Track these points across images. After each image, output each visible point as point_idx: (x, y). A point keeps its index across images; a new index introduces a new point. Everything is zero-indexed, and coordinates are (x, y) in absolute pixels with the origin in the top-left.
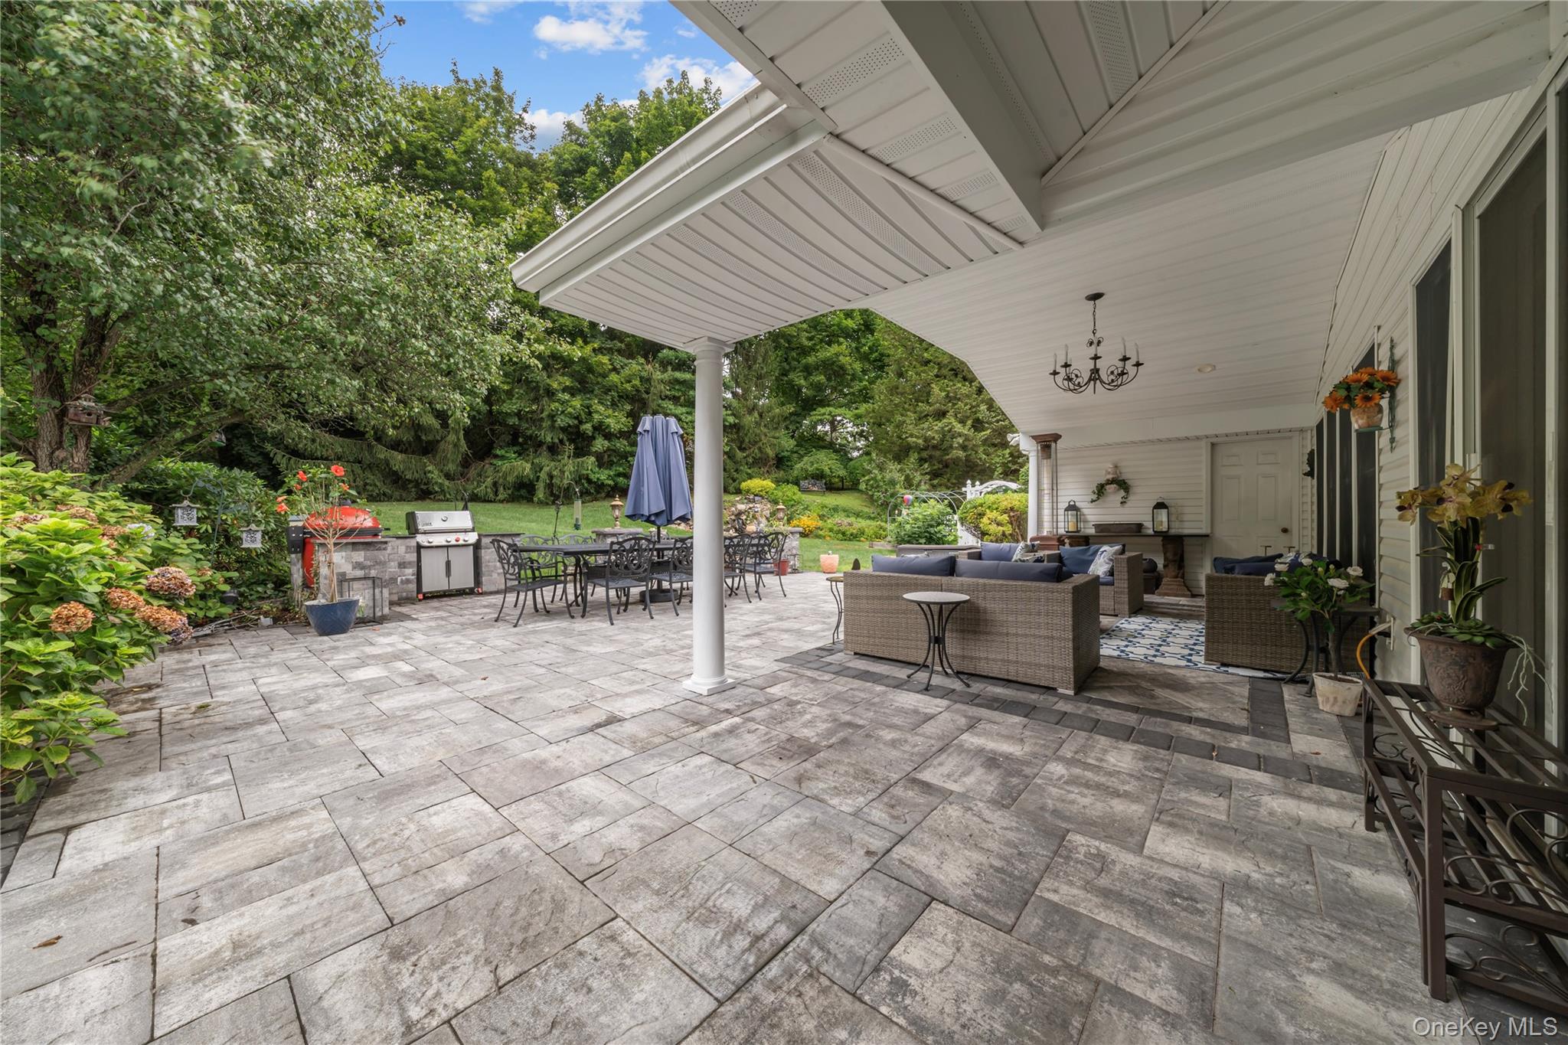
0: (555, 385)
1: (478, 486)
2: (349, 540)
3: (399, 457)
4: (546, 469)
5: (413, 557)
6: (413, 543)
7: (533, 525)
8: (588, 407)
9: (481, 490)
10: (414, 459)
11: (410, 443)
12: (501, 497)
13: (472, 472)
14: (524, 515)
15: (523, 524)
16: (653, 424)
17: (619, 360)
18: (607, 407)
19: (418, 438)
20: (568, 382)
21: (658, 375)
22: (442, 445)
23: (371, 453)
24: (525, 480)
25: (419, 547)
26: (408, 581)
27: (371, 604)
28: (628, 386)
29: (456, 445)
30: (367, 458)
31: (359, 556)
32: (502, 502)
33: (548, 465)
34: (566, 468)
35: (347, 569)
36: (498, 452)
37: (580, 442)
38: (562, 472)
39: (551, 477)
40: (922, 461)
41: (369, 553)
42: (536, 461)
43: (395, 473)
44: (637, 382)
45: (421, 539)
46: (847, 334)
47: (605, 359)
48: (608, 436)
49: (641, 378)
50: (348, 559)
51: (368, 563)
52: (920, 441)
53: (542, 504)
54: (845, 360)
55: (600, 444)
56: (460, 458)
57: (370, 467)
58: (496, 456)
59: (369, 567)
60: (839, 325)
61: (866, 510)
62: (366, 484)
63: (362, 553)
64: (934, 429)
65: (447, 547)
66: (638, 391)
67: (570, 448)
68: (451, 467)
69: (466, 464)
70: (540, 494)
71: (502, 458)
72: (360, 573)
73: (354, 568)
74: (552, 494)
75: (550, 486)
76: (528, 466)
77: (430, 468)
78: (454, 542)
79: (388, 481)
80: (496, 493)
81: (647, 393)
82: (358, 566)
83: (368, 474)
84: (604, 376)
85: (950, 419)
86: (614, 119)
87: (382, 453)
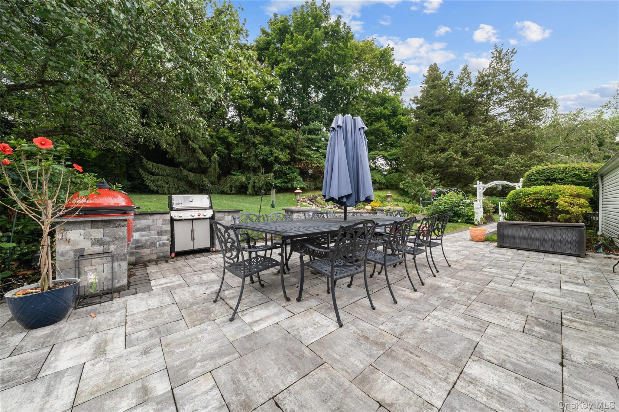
0: (257, 141)
1: (224, 187)
2: (71, 219)
3: (192, 175)
4: (253, 179)
5: (168, 228)
6: (168, 217)
7: (247, 205)
8: (271, 151)
9: (225, 189)
10: (198, 176)
11: (197, 168)
12: (233, 192)
13: (222, 181)
14: (243, 200)
15: (242, 204)
16: (345, 122)
17: (284, 131)
18: (279, 150)
19: (200, 166)
20: (261, 139)
21: (301, 136)
22: (209, 170)
23: (181, 173)
24: (244, 184)
25: (172, 220)
26: (164, 245)
27: (109, 276)
28: (288, 142)
29: (215, 169)
30: (179, 175)
31: (99, 233)
32: (233, 194)
33: (253, 178)
34: (262, 178)
35: (86, 246)
36: (233, 173)
37: (267, 166)
38: (259, 180)
39: (254, 183)
40: (434, 173)
41: (108, 230)
42: (248, 176)
43: (191, 182)
44: (292, 140)
45: (175, 215)
46: (385, 117)
47: (278, 129)
48: (280, 163)
49: (294, 138)
50: (86, 237)
51: (108, 239)
52: (432, 163)
53: (251, 195)
54: (385, 129)
55: (277, 167)
56: (217, 175)
57: (181, 179)
58: (232, 174)
59: (109, 243)
60: (381, 113)
61: (399, 198)
62: (179, 186)
63: (101, 230)
64: (441, 157)
65: (193, 220)
66: (292, 144)
67: (263, 169)
68: (213, 179)
69: (219, 178)
70: (250, 190)
71: (234, 175)
72: (98, 249)
73: (93, 244)
74: (255, 190)
75: (254, 187)
76: (244, 178)
77: (204, 179)
78: (196, 217)
79: (188, 185)
80: (231, 191)
81: (296, 144)
82: (97, 242)
83: (180, 182)
84: (277, 137)
85: (450, 152)
86: (282, 22)
87: (185, 173)
